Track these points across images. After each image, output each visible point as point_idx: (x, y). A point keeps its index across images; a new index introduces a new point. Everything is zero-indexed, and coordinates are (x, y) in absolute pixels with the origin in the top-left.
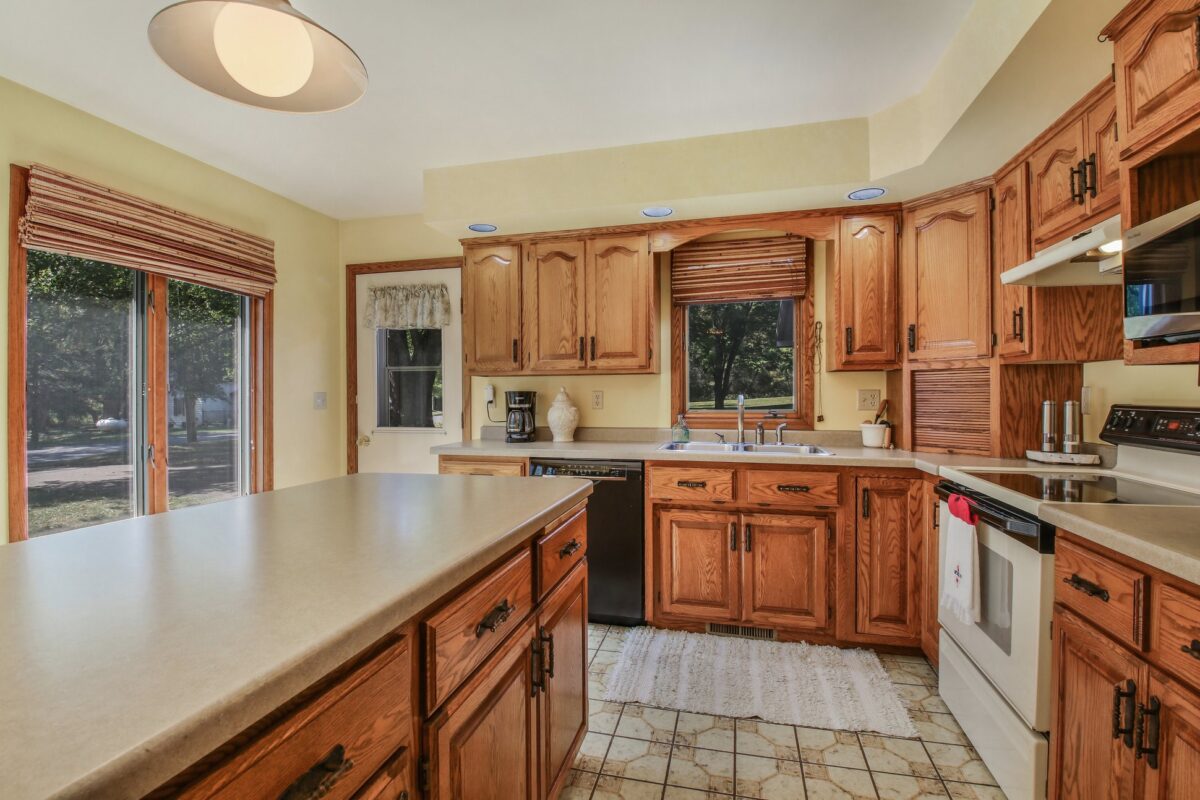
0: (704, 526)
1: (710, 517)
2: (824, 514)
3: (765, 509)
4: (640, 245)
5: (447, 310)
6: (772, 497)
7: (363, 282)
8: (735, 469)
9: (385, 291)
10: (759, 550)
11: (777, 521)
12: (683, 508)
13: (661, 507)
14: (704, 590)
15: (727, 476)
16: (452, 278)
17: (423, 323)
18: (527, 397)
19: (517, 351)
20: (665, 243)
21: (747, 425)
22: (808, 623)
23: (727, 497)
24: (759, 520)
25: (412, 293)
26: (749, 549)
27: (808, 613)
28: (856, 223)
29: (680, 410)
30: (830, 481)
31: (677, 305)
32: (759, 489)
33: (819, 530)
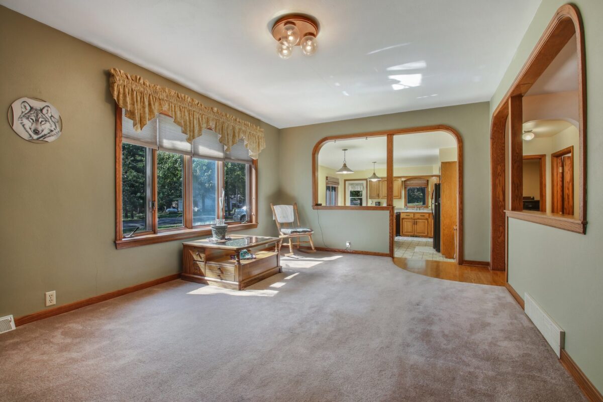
0: (410, 221)
1: (410, 220)
2: (427, 219)
3: (418, 219)
4: (399, 179)
5: (363, 188)
6: (419, 217)
7: (347, 182)
8: (414, 213)
9: (352, 184)
10: (418, 225)
11: (420, 221)
12: (406, 219)
13: (403, 219)
14: (409, 231)
15: (413, 214)
16: (364, 182)
17: (359, 190)
18: (379, 203)
19: (378, 196)
20: (403, 179)
21: (417, 208)
22: (424, 235)
23: (413, 217)
24: (418, 220)
25: (357, 184)
26: (416, 224)
27: (425, 233)
28: (434, 178)
29: (406, 205)
30: (428, 215)
31: (405, 188)
32: (417, 216)
33: (426, 221)
